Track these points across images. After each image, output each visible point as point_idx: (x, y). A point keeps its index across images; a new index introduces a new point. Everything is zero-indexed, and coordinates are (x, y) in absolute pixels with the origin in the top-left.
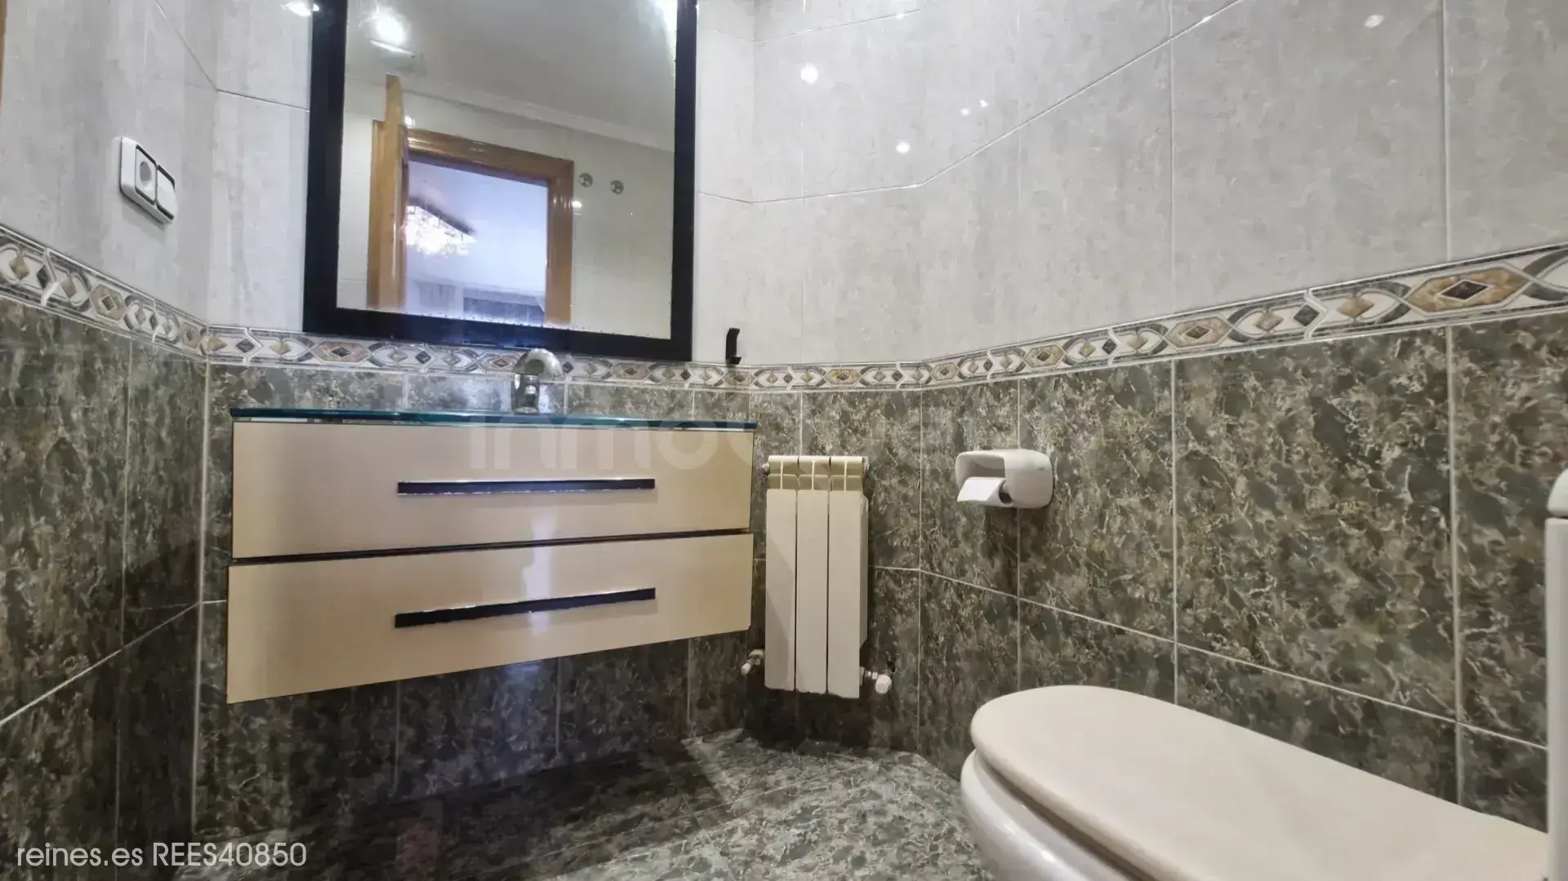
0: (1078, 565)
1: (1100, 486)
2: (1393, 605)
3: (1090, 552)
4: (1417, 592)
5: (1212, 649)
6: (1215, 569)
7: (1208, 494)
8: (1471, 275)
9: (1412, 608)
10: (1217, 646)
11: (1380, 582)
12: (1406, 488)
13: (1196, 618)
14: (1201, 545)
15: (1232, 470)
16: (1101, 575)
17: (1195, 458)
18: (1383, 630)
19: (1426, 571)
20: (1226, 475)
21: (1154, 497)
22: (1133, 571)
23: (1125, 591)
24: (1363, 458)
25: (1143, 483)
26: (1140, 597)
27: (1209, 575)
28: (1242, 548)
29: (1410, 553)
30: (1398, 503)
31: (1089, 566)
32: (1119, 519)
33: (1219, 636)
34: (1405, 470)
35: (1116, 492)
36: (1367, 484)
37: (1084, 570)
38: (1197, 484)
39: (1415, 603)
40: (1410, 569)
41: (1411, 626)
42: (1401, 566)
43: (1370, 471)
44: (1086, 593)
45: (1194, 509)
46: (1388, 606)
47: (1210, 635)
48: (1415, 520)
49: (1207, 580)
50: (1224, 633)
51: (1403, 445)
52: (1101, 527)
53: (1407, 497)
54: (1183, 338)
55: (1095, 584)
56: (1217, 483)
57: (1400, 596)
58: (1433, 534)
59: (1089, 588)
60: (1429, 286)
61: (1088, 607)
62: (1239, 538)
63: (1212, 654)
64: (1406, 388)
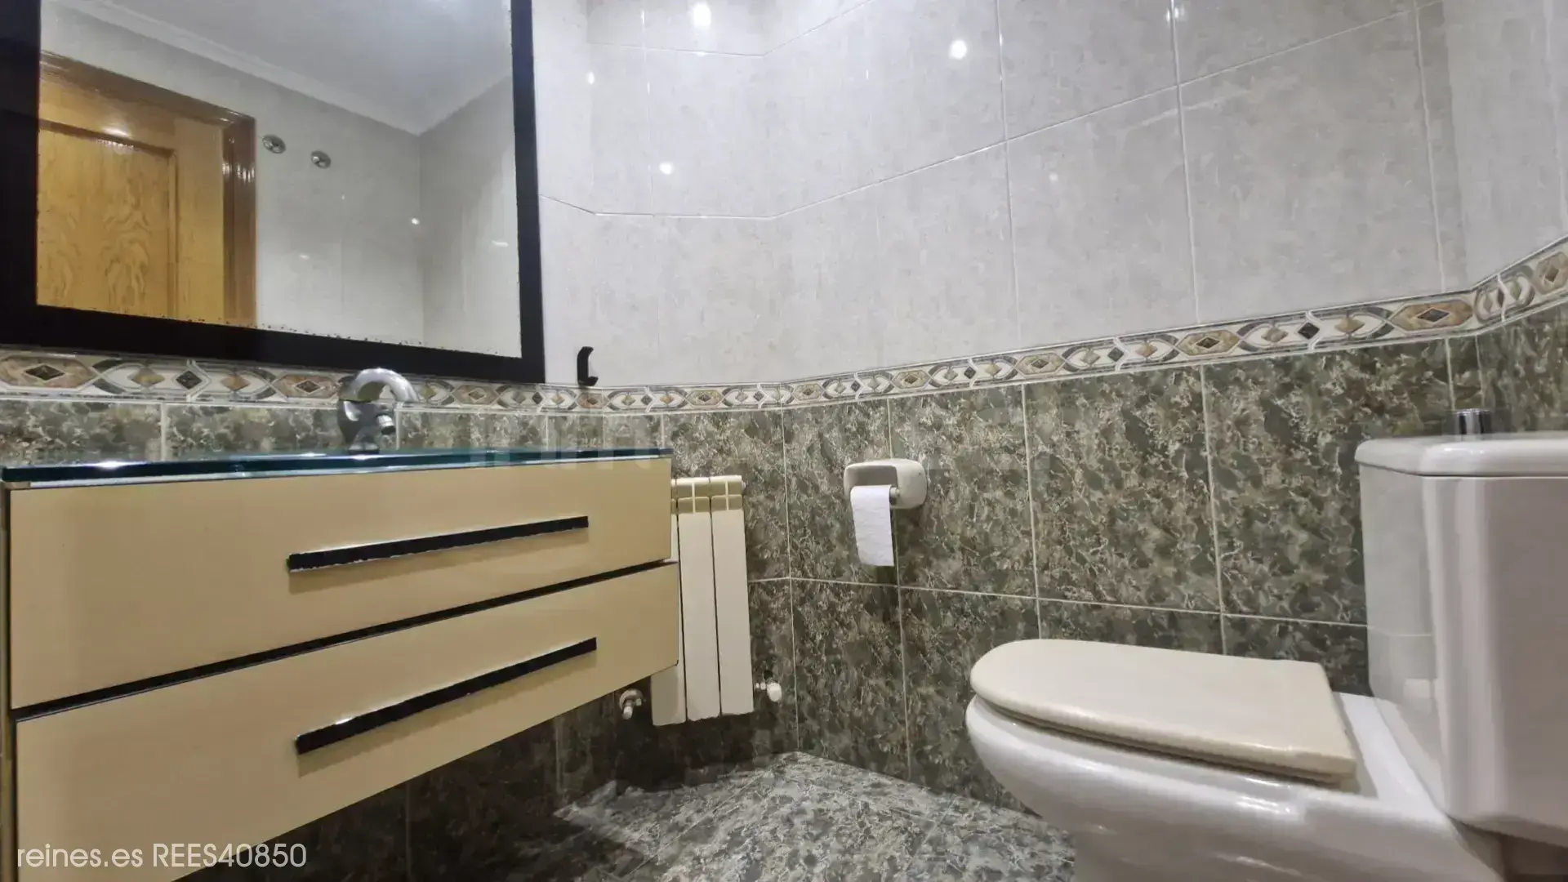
0: (952, 551)
1: (968, 483)
2: (1182, 546)
3: (963, 538)
4: (1194, 535)
5: (1065, 597)
6: (1064, 538)
7: (1057, 484)
8: (1210, 334)
9: (1192, 546)
10: (1069, 594)
11: (1172, 531)
12: (1184, 469)
13: (1052, 577)
14: (1052, 521)
15: (1072, 464)
16: (973, 556)
17: (1043, 457)
18: (1177, 563)
19: (1199, 521)
20: (1067, 467)
21: (1014, 490)
22: (1000, 548)
23: (995, 565)
24: (1157, 451)
25: (1005, 479)
26: (1007, 569)
27: (1060, 543)
28: (1082, 520)
29: (1189, 510)
30: (1179, 479)
31: (962, 550)
32: (986, 509)
33: (1069, 587)
34: (1182, 457)
35: (982, 487)
36: (1161, 468)
37: (958, 554)
38: (1046, 477)
39: (1193, 543)
40: (1189, 521)
41: (1192, 558)
42: (1184, 519)
43: (1162, 459)
44: (961, 572)
45: (1045, 496)
46: (1178, 546)
47: (1063, 587)
48: (1190, 490)
49: (1058, 547)
50: (1073, 584)
51: (1180, 441)
52: (971, 517)
53: (1185, 475)
54: (1029, 367)
55: (969, 563)
56: (1061, 475)
57: (1184, 539)
58: (1201, 497)
59: (963, 569)
60: (1189, 338)
61: (963, 583)
62: (1079, 514)
63: (1063, 601)
64: (1180, 404)
